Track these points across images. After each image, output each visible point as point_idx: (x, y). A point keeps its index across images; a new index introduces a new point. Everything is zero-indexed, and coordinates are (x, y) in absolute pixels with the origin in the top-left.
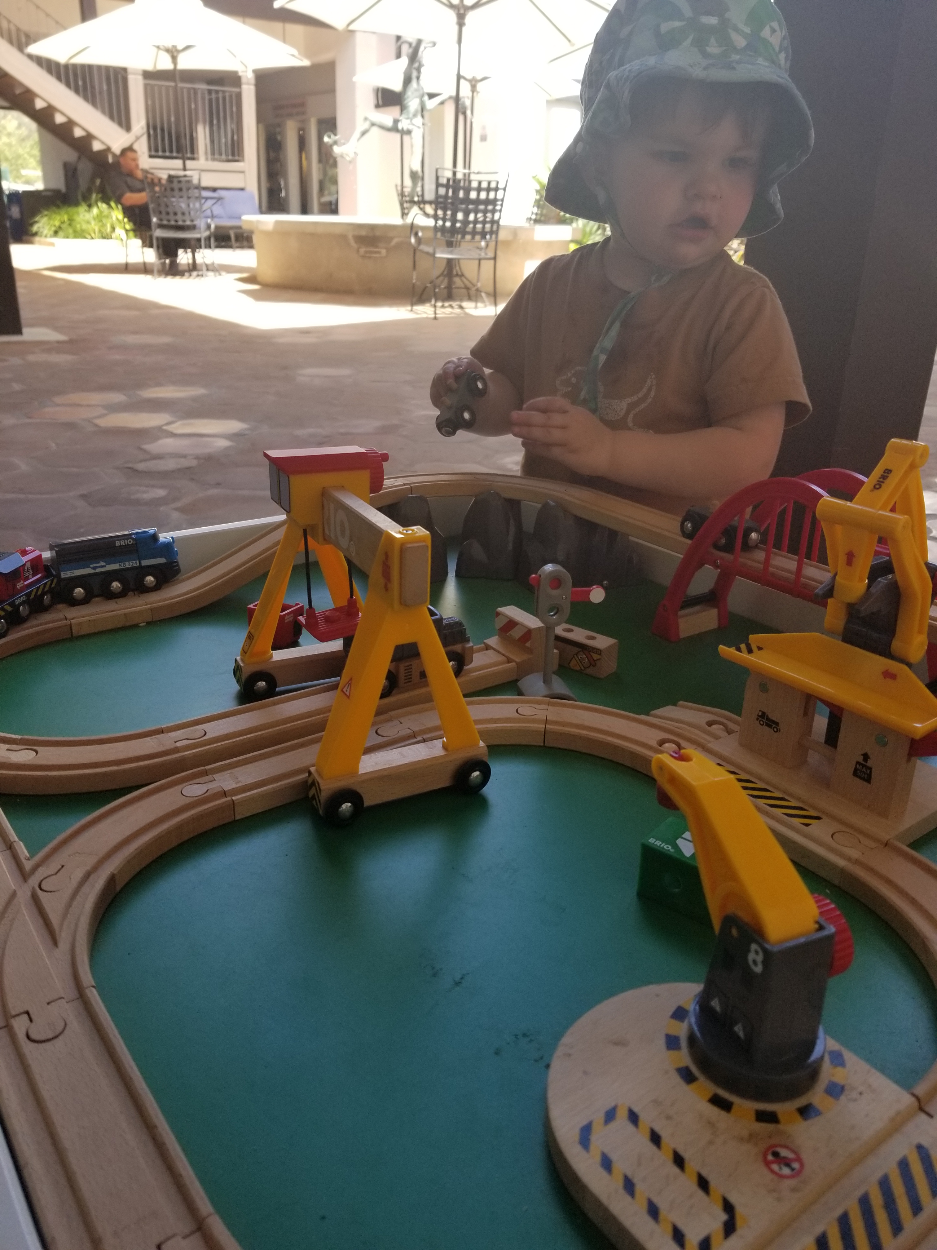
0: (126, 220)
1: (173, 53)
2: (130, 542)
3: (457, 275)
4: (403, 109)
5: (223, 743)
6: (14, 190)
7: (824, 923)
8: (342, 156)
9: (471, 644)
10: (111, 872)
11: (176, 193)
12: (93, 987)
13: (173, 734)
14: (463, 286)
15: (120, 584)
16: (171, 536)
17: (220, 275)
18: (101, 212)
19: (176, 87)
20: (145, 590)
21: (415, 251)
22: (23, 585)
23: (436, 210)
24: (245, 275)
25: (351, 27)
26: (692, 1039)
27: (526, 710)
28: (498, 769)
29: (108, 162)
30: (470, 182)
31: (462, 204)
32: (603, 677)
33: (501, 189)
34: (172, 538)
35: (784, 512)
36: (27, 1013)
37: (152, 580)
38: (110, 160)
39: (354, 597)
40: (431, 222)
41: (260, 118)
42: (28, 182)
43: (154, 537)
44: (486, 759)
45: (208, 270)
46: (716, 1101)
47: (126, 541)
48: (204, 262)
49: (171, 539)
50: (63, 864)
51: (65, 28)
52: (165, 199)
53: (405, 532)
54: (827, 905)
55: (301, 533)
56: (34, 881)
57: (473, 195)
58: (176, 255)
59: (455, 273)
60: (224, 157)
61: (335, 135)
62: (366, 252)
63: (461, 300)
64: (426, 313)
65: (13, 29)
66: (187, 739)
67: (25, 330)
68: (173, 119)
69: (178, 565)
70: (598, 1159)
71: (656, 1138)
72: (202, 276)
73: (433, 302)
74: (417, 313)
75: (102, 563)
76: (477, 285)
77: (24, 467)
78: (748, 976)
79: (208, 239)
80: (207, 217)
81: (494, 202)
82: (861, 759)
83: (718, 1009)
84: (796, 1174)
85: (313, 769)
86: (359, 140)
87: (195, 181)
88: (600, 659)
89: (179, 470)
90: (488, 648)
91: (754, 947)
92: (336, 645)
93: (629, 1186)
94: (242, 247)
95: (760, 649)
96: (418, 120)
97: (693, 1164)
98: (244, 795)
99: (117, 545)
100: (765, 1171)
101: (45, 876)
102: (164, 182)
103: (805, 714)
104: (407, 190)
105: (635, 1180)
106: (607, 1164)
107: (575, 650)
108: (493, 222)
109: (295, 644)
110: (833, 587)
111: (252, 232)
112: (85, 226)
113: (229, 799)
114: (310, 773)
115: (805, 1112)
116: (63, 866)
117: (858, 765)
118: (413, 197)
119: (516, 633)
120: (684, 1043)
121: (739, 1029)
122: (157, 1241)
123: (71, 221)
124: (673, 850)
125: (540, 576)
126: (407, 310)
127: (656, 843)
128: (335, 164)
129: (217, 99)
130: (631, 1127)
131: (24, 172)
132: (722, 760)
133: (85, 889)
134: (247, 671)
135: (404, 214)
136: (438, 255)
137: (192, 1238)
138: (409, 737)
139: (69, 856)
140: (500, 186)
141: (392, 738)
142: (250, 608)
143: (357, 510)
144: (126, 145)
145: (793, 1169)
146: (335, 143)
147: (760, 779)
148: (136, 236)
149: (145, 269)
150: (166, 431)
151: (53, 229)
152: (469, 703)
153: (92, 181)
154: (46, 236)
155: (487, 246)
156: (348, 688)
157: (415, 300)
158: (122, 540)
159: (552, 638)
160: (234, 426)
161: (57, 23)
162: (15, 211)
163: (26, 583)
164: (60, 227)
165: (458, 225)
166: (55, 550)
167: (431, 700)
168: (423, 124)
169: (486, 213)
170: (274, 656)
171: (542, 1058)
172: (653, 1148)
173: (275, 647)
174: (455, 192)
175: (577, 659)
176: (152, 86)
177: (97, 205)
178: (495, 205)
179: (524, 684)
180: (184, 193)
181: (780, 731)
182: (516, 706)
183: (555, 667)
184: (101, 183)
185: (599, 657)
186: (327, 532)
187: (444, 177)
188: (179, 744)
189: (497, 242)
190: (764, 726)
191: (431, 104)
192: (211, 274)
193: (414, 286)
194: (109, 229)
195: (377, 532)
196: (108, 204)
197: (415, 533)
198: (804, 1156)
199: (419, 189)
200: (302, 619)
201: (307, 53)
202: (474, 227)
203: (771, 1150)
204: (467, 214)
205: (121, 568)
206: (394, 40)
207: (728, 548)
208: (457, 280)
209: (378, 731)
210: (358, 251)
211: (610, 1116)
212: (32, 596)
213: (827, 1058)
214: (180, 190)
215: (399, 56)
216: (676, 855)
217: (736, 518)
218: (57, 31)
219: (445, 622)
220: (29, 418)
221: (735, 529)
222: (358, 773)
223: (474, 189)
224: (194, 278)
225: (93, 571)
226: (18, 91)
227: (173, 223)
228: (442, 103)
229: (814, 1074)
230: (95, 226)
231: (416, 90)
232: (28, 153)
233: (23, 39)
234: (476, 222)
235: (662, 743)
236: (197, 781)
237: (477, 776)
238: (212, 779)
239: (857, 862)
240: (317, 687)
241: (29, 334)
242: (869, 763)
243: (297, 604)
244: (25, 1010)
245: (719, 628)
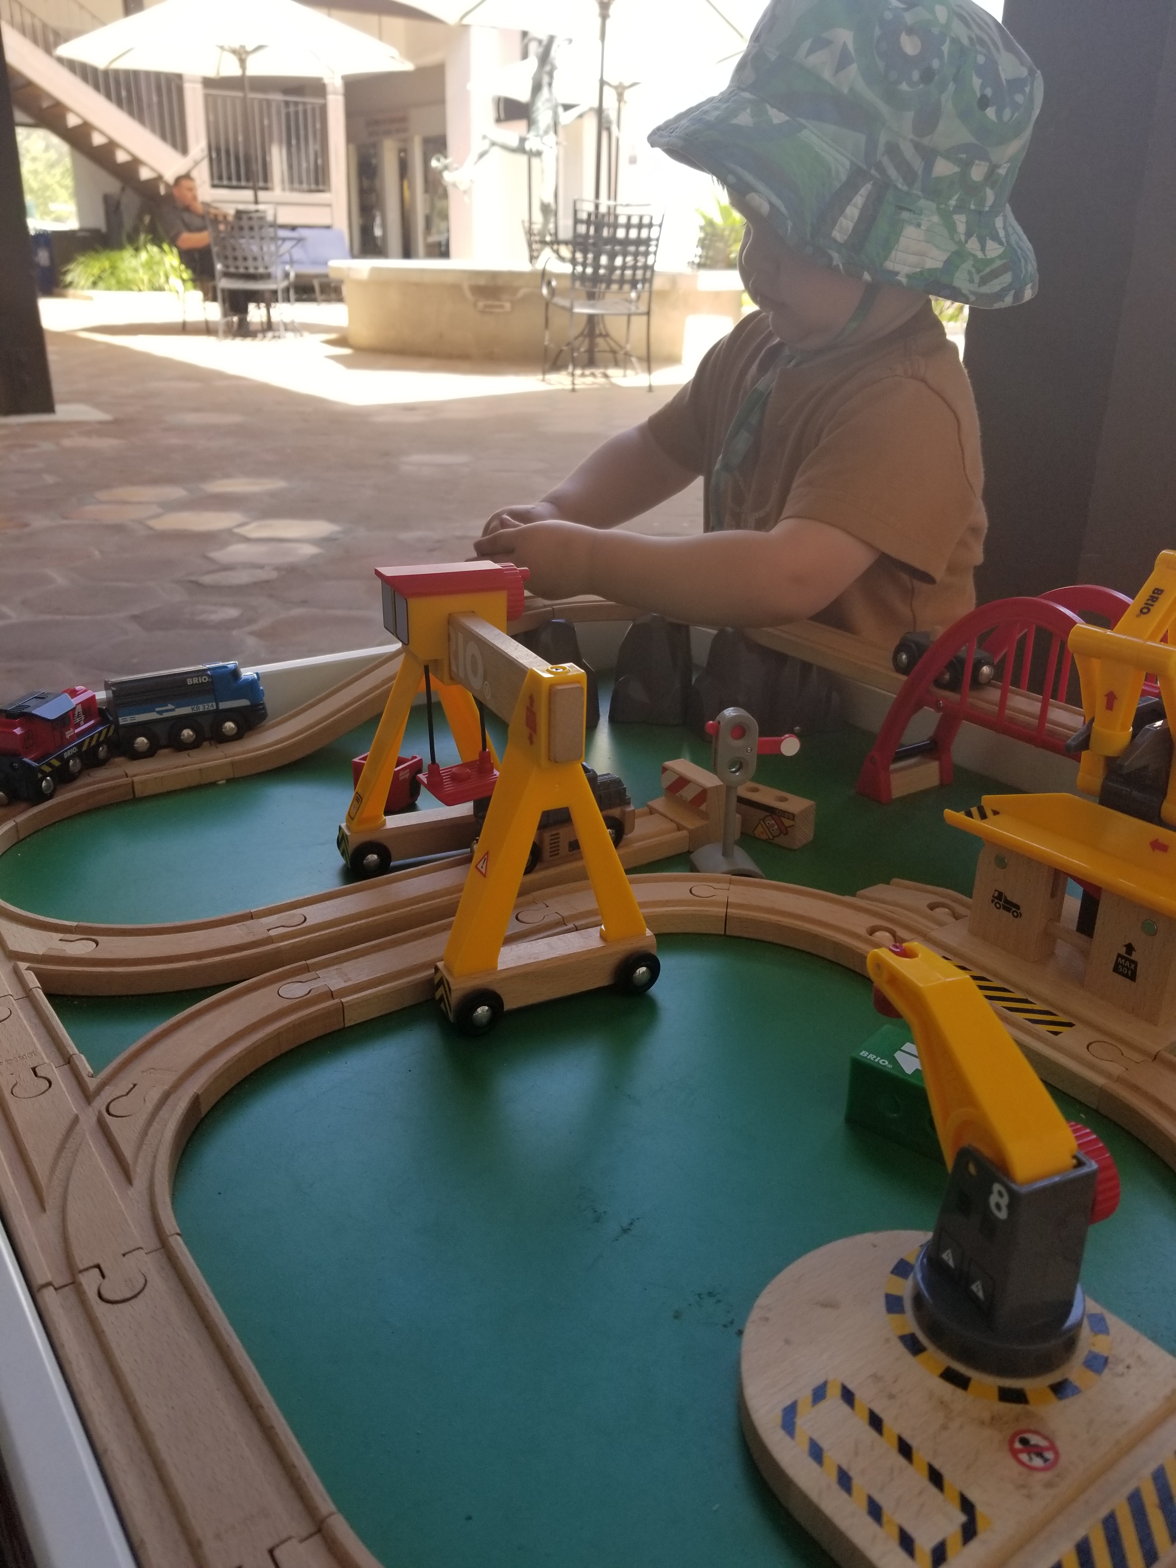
0: (183, 267)
1: (241, 55)
2: (205, 679)
3: (601, 335)
4: (531, 123)
5: (327, 931)
6: (41, 230)
7: (1084, 1158)
8: (454, 185)
9: (631, 808)
10: (195, 1093)
11: (246, 232)
12: (178, 1234)
13: (264, 920)
14: (608, 349)
15: (193, 732)
16: (256, 672)
17: (302, 336)
18: (151, 257)
19: (244, 99)
20: (222, 739)
21: (547, 305)
22: (72, 734)
23: (574, 253)
24: (333, 336)
25: (465, 22)
26: (918, 1299)
27: (703, 890)
28: (668, 963)
29: (159, 193)
30: (616, 217)
31: (606, 244)
32: (796, 848)
33: (656, 225)
34: (257, 674)
35: (1022, 641)
36: (98, 1266)
37: (232, 727)
38: (162, 191)
39: (487, 750)
40: (567, 268)
41: (351, 136)
42: (58, 219)
43: (235, 673)
44: (654, 952)
45: (286, 329)
46: (950, 1376)
47: (200, 678)
48: (282, 321)
49: (255, 675)
50: (135, 1083)
51: (103, 23)
52: (232, 241)
53: (554, 670)
54: (1087, 1134)
55: (422, 670)
56: (100, 1103)
57: (621, 233)
58: (245, 311)
59: (597, 332)
60: (305, 186)
61: (446, 157)
62: (486, 306)
63: (606, 367)
64: (561, 383)
65: (38, 25)
66: (283, 926)
67: (58, 407)
68: (240, 138)
69: (264, 708)
70: (806, 1446)
71: (876, 1422)
72: (279, 337)
73: (570, 369)
74: (550, 384)
75: (170, 707)
76: (625, 348)
77: (59, 579)
78: (989, 1224)
79: (287, 290)
80: (285, 263)
81: (647, 242)
82: (1123, 951)
83: (951, 1263)
84: (1050, 1465)
85: (440, 965)
86: (476, 163)
87: (270, 218)
88: (792, 826)
89: (255, 584)
90: (652, 811)
91: (997, 1187)
92: (465, 809)
93: (845, 1480)
94: (328, 300)
95: (996, 813)
96: (551, 137)
97: (922, 1454)
98: (355, 996)
99: (189, 684)
100: (1013, 1462)
101: (112, 1098)
102: (230, 218)
103: (1053, 895)
104: (537, 227)
105: (852, 1473)
106: (816, 1453)
107: (763, 814)
108: (646, 267)
109: (411, 807)
110: (1089, 737)
111: (341, 282)
112: (131, 275)
113: (337, 1001)
114: (437, 969)
115: (1059, 1389)
116: (135, 1085)
117: (1120, 959)
118: (544, 236)
119: (688, 793)
120: (908, 1304)
121: (977, 1288)
122: (269, 1544)
123: (114, 268)
124: (890, 1066)
125: (719, 723)
126: (538, 380)
127: (868, 1057)
128: (445, 195)
129: (297, 113)
130: (845, 1408)
131: (52, 206)
132: (949, 953)
133: (164, 1113)
134: (354, 841)
135: (532, 258)
136: (577, 310)
137: (312, 1540)
138: (557, 924)
139: (143, 1072)
140: (654, 222)
141: (535, 925)
142: (354, 762)
143: (493, 642)
144: (182, 171)
145: (1046, 1460)
146: (446, 168)
147: (996, 975)
148: (195, 287)
149: (207, 329)
150: (237, 535)
151: (91, 279)
152: (632, 882)
153: (140, 218)
154: (82, 288)
155: (639, 297)
156: (483, 864)
157: (547, 366)
158: (195, 677)
159: (734, 800)
160: (322, 528)
161: (94, 17)
162: (43, 257)
163: (77, 731)
164: (100, 277)
165: (602, 271)
166: (112, 690)
167: (586, 878)
168: (557, 143)
169: (637, 256)
170: (387, 822)
171: (732, 1323)
172: (873, 1434)
173: (389, 812)
174: (598, 230)
175: (764, 826)
176: (215, 97)
177: (146, 248)
178: (648, 246)
179: (697, 857)
180: (256, 233)
181: (1021, 916)
182: (690, 885)
183: (737, 836)
184: (152, 221)
185: (791, 823)
186: (454, 668)
187: (583, 211)
188: (273, 933)
189: (650, 292)
190: (1001, 910)
191: (566, 118)
192: (290, 335)
193: (546, 349)
194: (162, 280)
195: (519, 670)
196: (160, 247)
197: (567, 672)
198: (1059, 1444)
199: (551, 226)
200: (422, 777)
201: (409, 54)
202: (623, 274)
203: (1018, 1437)
204: (612, 257)
205: (194, 711)
206: (518, 37)
207: (954, 685)
208: (600, 341)
209: (519, 917)
210: (475, 305)
211: (819, 1394)
212: (84, 748)
213: (1086, 1322)
214: (251, 228)
215: (525, 55)
216: (893, 1072)
217: (964, 648)
218: (93, 28)
219: (599, 780)
220: (65, 518)
221: (961, 662)
222: (497, 968)
223: (622, 226)
224: (270, 340)
225: (159, 716)
226: (45, 104)
227: (242, 270)
228: (581, 116)
229: (1070, 1344)
230: (143, 275)
231: (548, 100)
232: (59, 183)
233: (51, 38)
234: (624, 267)
235: (872, 931)
236: (298, 978)
237: (644, 972)
238: (316, 976)
239: (1119, 1080)
240: (442, 861)
241: (64, 412)
242: (1134, 956)
243: (414, 757)
244: (96, 1262)
245: (942, 785)
